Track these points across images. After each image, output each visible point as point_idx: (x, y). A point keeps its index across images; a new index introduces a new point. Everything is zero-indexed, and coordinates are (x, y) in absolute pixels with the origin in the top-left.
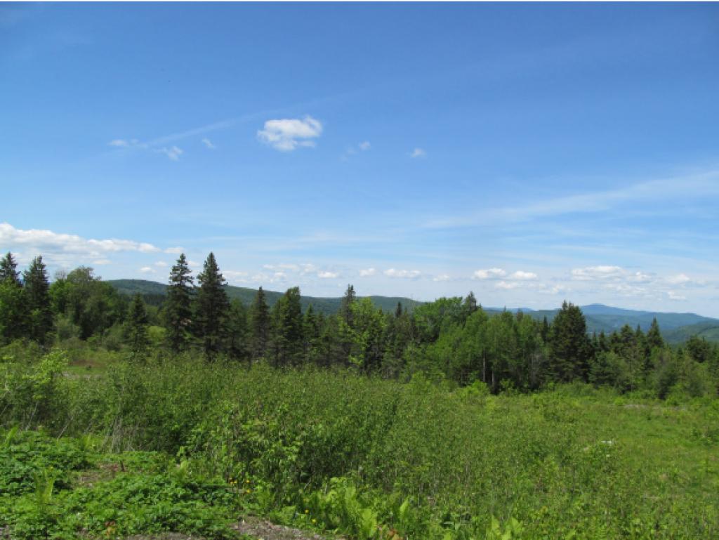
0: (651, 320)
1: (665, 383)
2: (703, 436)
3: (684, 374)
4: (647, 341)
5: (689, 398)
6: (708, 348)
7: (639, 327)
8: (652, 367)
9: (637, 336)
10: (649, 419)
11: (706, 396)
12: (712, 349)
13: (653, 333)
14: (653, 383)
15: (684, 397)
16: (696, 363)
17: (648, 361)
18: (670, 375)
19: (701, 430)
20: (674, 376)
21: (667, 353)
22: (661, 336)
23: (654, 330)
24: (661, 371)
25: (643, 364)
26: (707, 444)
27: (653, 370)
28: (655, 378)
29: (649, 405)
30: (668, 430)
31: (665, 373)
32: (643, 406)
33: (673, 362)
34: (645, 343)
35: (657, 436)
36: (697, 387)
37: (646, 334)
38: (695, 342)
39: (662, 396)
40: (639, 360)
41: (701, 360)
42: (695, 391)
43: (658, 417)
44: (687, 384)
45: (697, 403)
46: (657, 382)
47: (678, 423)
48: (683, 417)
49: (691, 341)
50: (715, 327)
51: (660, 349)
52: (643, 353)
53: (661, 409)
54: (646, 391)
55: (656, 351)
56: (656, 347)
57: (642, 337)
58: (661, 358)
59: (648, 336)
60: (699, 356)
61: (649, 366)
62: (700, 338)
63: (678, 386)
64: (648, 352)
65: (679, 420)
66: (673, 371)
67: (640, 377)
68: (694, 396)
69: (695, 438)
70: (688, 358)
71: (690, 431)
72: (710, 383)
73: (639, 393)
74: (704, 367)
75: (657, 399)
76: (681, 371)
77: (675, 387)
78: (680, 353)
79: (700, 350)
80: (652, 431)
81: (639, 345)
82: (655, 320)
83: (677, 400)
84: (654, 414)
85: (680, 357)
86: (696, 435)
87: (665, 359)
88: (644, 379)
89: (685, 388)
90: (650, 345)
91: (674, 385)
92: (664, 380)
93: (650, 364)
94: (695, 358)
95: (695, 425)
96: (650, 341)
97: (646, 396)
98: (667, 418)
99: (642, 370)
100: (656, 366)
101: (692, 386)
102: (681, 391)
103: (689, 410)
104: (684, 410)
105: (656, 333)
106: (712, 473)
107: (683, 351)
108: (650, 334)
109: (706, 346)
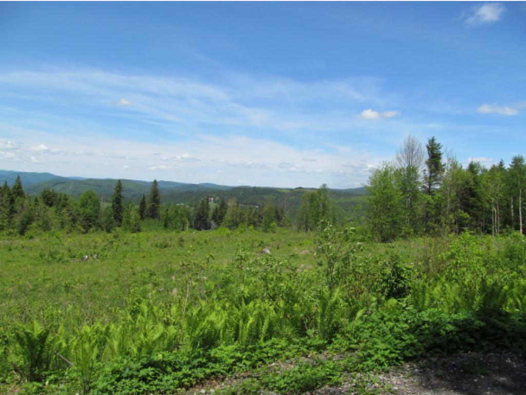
0: (15, 178)
1: (24, 223)
2: (47, 257)
3: (39, 216)
4: (12, 193)
5: (41, 231)
6: (56, 196)
7: (6, 183)
8: (16, 212)
9: (5, 189)
10: (10, 250)
11: (53, 229)
12: (58, 197)
13: (17, 187)
14: (16, 224)
15: (38, 232)
16: (47, 207)
17: (13, 207)
18: (28, 217)
19: (45, 253)
20: (32, 217)
21: (26, 201)
22: (23, 189)
23: (17, 184)
24: (22, 215)
25: (8, 210)
26: (48, 262)
27: (16, 214)
28: (17, 219)
29: (12, 240)
30: (23, 256)
31: (25, 216)
32: (7, 241)
33: (31, 207)
34: (11, 195)
35: (14, 261)
36: (47, 224)
37: (11, 188)
38: (47, 193)
39: (22, 233)
40: (5, 207)
41: (51, 205)
42: (46, 227)
43: (17, 248)
44: (41, 223)
45: (46, 235)
46: (19, 223)
47: (31, 250)
48: (35, 245)
49: (45, 192)
50: (62, 183)
51: (22, 198)
52: (8, 202)
53: (20, 242)
54: (10, 230)
55: (18, 201)
56: (19, 197)
57: (8, 190)
58: (22, 205)
59: (13, 189)
60: (49, 202)
61: (13, 211)
62: (51, 190)
63: (34, 224)
64: (12, 201)
65: (31, 248)
66: (30, 214)
67: (6, 221)
68: (45, 230)
69: (40, 258)
70: (42, 204)
71: (37, 254)
72: (56, 220)
73: (5, 232)
74: (53, 209)
75: (18, 235)
76: (37, 214)
77: (31, 226)
78: (36, 200)
79: (51, 198)
80: (10, 258)
81: (6, 196)
82: (19, 177)
83: (32, 234)
84: (14, 246)
85: (36, 204)
86: (41, 256)
87: (25, 205)
88: (9, 222)
89: (40, 226)
90: (14, 196)
91: (31, 224)
92: (24, 221)
93: (13, 210)
94: (47, 203)
95: (42, 250)
96: (15, 193)
97: (10, 233)
98: (23, 247)
99: (7, 214)
100: (18, 211)
101: (43, 224)
102: (36, 227)
103: (41, 240)
104: (37, 241)
105: (19, 187)
106: (48, 279)
107: (39, 199)
108: (14, 188)
109: (55, 195)
